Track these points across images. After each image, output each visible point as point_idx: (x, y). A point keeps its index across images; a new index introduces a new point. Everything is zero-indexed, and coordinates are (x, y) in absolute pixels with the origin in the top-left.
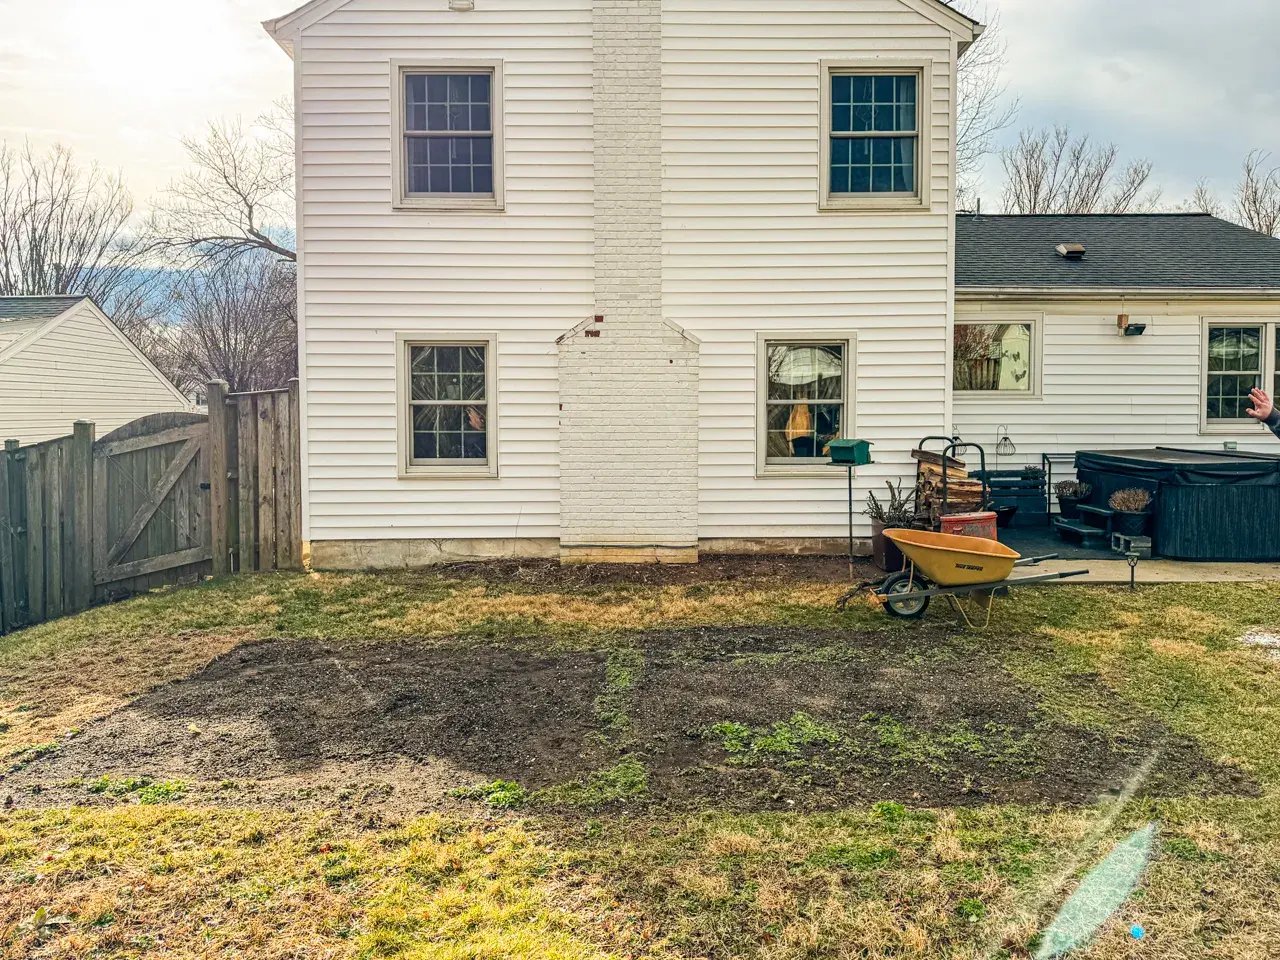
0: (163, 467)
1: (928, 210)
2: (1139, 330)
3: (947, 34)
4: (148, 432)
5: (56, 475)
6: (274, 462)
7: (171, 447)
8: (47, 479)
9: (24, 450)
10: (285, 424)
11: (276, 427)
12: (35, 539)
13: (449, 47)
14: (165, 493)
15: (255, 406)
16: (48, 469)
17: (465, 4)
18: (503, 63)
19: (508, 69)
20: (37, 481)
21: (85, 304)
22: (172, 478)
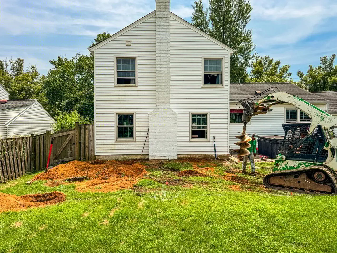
0: (65, 140)
1: (224, 87)
3: (228, 52)
4: (62, 132)
5: (42, 141)
6: (89, 139)
7: (67, 136)
8: (40, 142)
9: (35, 136)
10: (91, 131)
11: (89, 131)
12: (37, 155)
13: (126, 53)
14: (65, 145)
15: (85, 127)
16: (40, 140)
17: (129, 44)
18: (137, 57)
19: (138, 58)
20: (38, 143)
21: (37, 102)
22: (67, 142)
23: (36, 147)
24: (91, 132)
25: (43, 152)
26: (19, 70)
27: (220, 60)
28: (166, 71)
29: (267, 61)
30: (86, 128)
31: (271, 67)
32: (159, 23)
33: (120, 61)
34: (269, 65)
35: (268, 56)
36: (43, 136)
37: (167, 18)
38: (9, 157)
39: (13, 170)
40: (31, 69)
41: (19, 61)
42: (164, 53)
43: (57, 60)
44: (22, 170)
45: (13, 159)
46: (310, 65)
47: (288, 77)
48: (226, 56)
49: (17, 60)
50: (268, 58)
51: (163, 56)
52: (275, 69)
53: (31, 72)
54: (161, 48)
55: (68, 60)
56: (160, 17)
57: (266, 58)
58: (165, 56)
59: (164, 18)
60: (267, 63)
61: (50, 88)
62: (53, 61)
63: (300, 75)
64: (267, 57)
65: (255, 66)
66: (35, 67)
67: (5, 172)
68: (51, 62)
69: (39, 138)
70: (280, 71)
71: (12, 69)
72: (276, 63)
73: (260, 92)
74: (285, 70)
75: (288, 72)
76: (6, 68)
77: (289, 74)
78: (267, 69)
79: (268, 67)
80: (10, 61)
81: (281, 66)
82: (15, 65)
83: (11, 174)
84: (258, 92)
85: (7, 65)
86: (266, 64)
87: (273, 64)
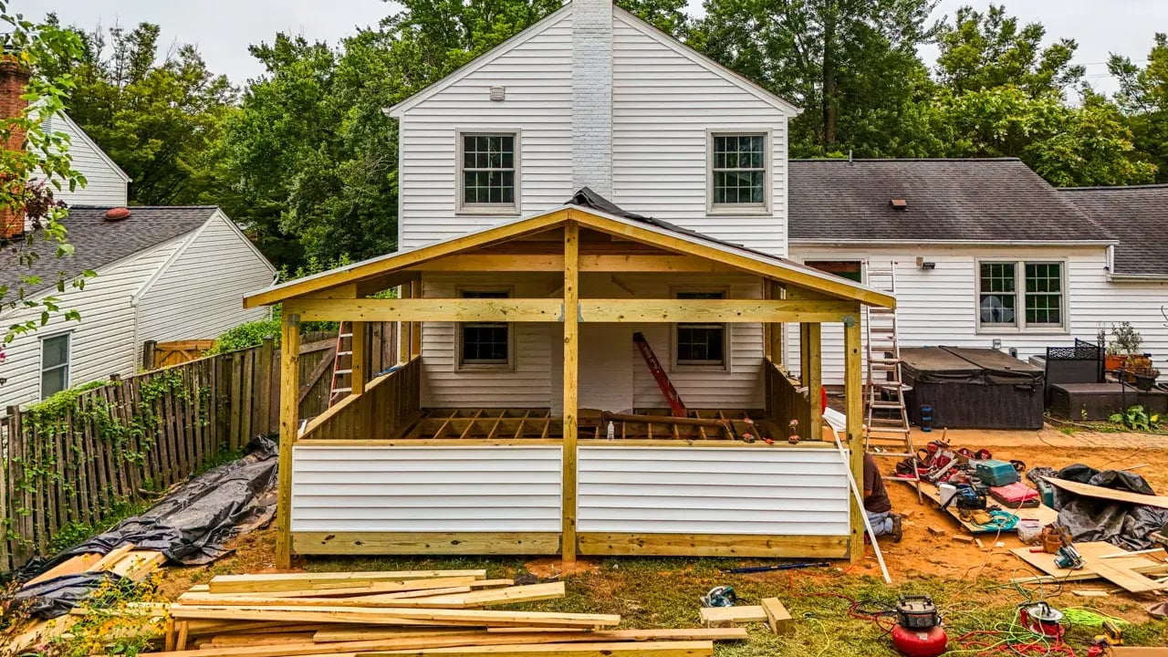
0: (315, 364)
1: (771, 215)
2: (932, 266)
3: (781, 113)
4: (307, 343)
5: (250, 369)
6: (382, 362)
7: (320, 352)
8: (245, 370)
9: (231, 354)
10: (389, 339)
11: (383, 342)
12: (236, 407)
13: (490, 121)
14: (316, 379)
15: (371, 328)
16: (246, 365)
17: (499, 97)
18: (521, 130)
19: (524, 134)
20: (239, 373)
21: (219, 212)
22: (321, 371)
23: (233, 383)
24: (389, 344)
25: (252, 399)
26: (141, 61)
27: (759, 139)
28: (600, 177)
29: (996, 25)
30: (374, 331)
31: (1010, 47)
32: (581, 44)
33: (473, 144)
34: (1004, 38)
35: (1002, 7)
36: (254, 355)
37: (604, 31)
38: (166, 422)
39: (173, 458)
40: (183, 54)
41: (143, 31)
42: (594, 126)
43: (272, 46)
44: (195, 454)
45: (175, 424)
46: (1160, 33)
47: (1073, 79)
48: (775, 127)
49: (138, 28)
50: (1001, 12)
51: (592, 134)
52: (1025, 53)
53: (183, 65)
54: (585, 113)
55: (308, 45)
56: (583, 26)
57: (993, 12)
58: (596, 134)
59: (594, 31)
60: (998, 30)
61: (252, 144)
62: (260, 47)
63: (1119, 66)
64: (998, 8)
65: (954, 43)
66: (194, 48)
67: (156, 466)
68: (253, 50)
69: (243, 358)
70: (1044, 59)
71: (118, 57)
72: (1026, 32)
73: (903, 203)
74: (1059, 55)
75: (1071, 63)
76: (99, 52)
77: (1078, 72)
78: (997, 53)
79: (999, 43)
80: (111, 29)
81: (1045, 44)
82: (129, 45)
83: (170, 467)
84: (896, 202)
85: (101, 44)
86: (994, 34)
87: (1016, 34)
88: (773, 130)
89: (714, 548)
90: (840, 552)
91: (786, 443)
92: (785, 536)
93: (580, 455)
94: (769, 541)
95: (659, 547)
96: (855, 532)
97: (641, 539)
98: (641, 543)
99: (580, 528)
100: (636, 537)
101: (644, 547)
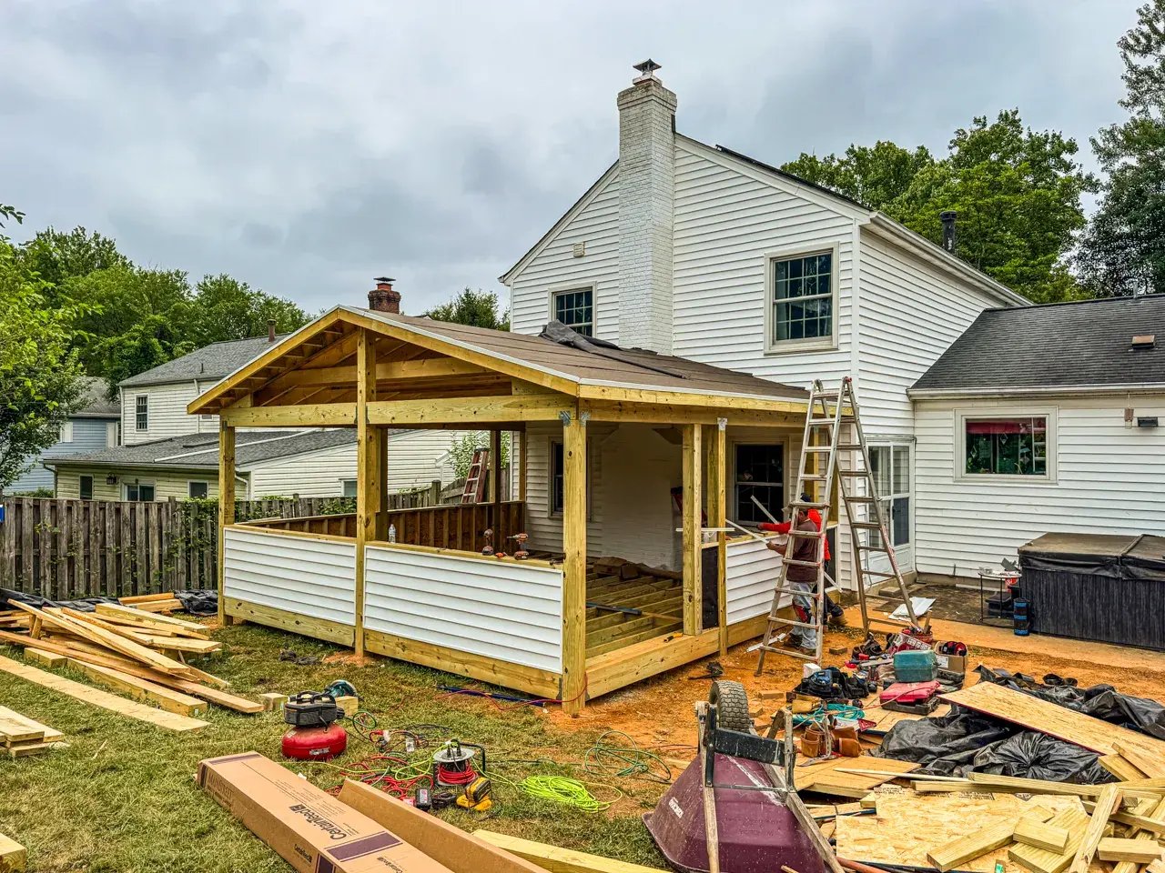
1: (837, 349)
3: (851, 222)
4: (459, 487)
13: (573, 278)
17: (579, 253)
18: (596, 283)
19: (598, 287)
27: (826, 257)
33: (563, 302)
42: (637, 266)
48: (842, 240)
51: (635, 275)
58: (639, 274)
73: (1149, 338)
88: (840, 244)
89: (453, 664)
90: (552, 693)
91: (512, 559)
92: (508, 663)
93: (369, 555)
94: (494, 665)
95: (416, 655)
96: (566, 671)
97: (405, 644)
98: (404, 648)
99: (367, 625)
100: (401, 641)
101: (406, 652)
